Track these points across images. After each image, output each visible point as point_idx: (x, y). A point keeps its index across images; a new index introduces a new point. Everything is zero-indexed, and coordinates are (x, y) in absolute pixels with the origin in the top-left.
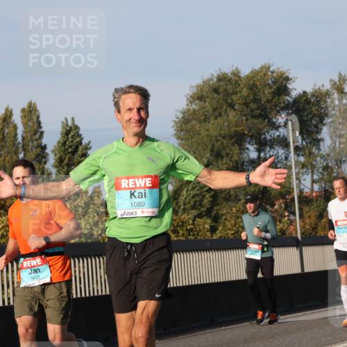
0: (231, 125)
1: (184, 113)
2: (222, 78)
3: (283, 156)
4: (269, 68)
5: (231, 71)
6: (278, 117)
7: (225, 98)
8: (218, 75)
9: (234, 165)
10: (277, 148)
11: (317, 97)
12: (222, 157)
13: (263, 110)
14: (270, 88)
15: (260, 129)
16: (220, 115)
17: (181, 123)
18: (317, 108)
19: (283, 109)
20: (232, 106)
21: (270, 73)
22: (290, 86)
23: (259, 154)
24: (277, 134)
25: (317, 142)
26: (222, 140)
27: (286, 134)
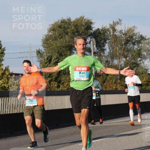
0: (67, 42)
1: (46, 36)
4: (83, 18)
5: (67, 18)
7: (64, 30)
8: (61, 20)
11: (103, 31)
12: (63, 56)
14: (84, 26)
16: (62, 37)
17: (45, 40)
18: (103, 36)
19: (89, 36)
20: (67, 34)
22: (92, 26)
25: (103, 50)
26: (62, 48)
27: (90, 47)
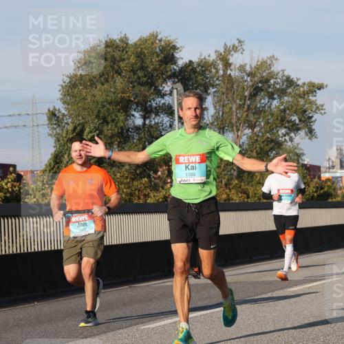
0: (118, 92)
1: (70, 78)
2: (110, 45)
3: (168, 124)
4: (157, 36)
5: (119, 37)
6: (164, 85)
7: (112, 64)
8: (106, 41)
9: (120, 131)
10: (162, 116)
11: (202, 67)
12: (108, 123)
13: (149, 78)
14: (158, 56)
15: (146, 96)
16: (107, 81)
17: (67, 88)
18: (202, 77)
19: (169, 77)
20: (119, 73)
21: (157, 42)
22: (177, 55)
23: (145, 121)
24: (163, 101)
26: (108, 106)
27: (171, 102)
